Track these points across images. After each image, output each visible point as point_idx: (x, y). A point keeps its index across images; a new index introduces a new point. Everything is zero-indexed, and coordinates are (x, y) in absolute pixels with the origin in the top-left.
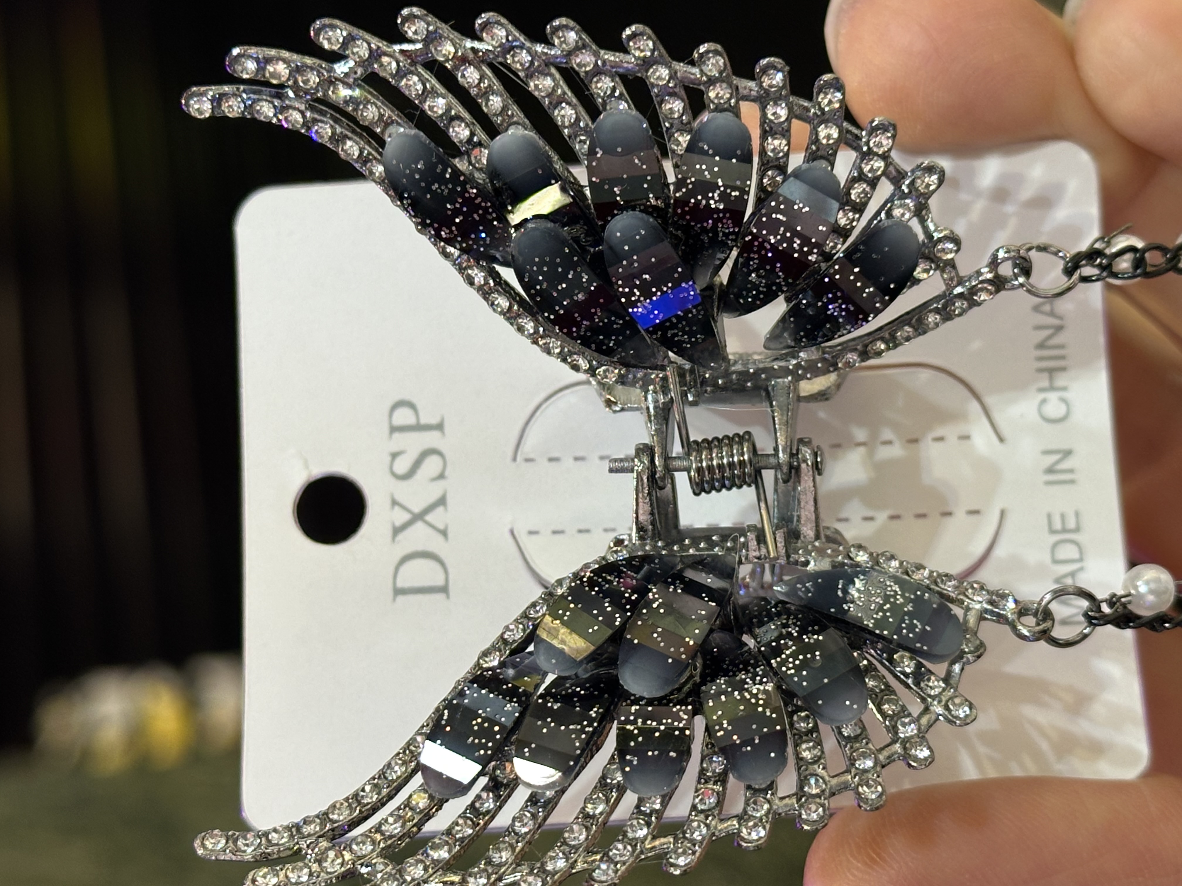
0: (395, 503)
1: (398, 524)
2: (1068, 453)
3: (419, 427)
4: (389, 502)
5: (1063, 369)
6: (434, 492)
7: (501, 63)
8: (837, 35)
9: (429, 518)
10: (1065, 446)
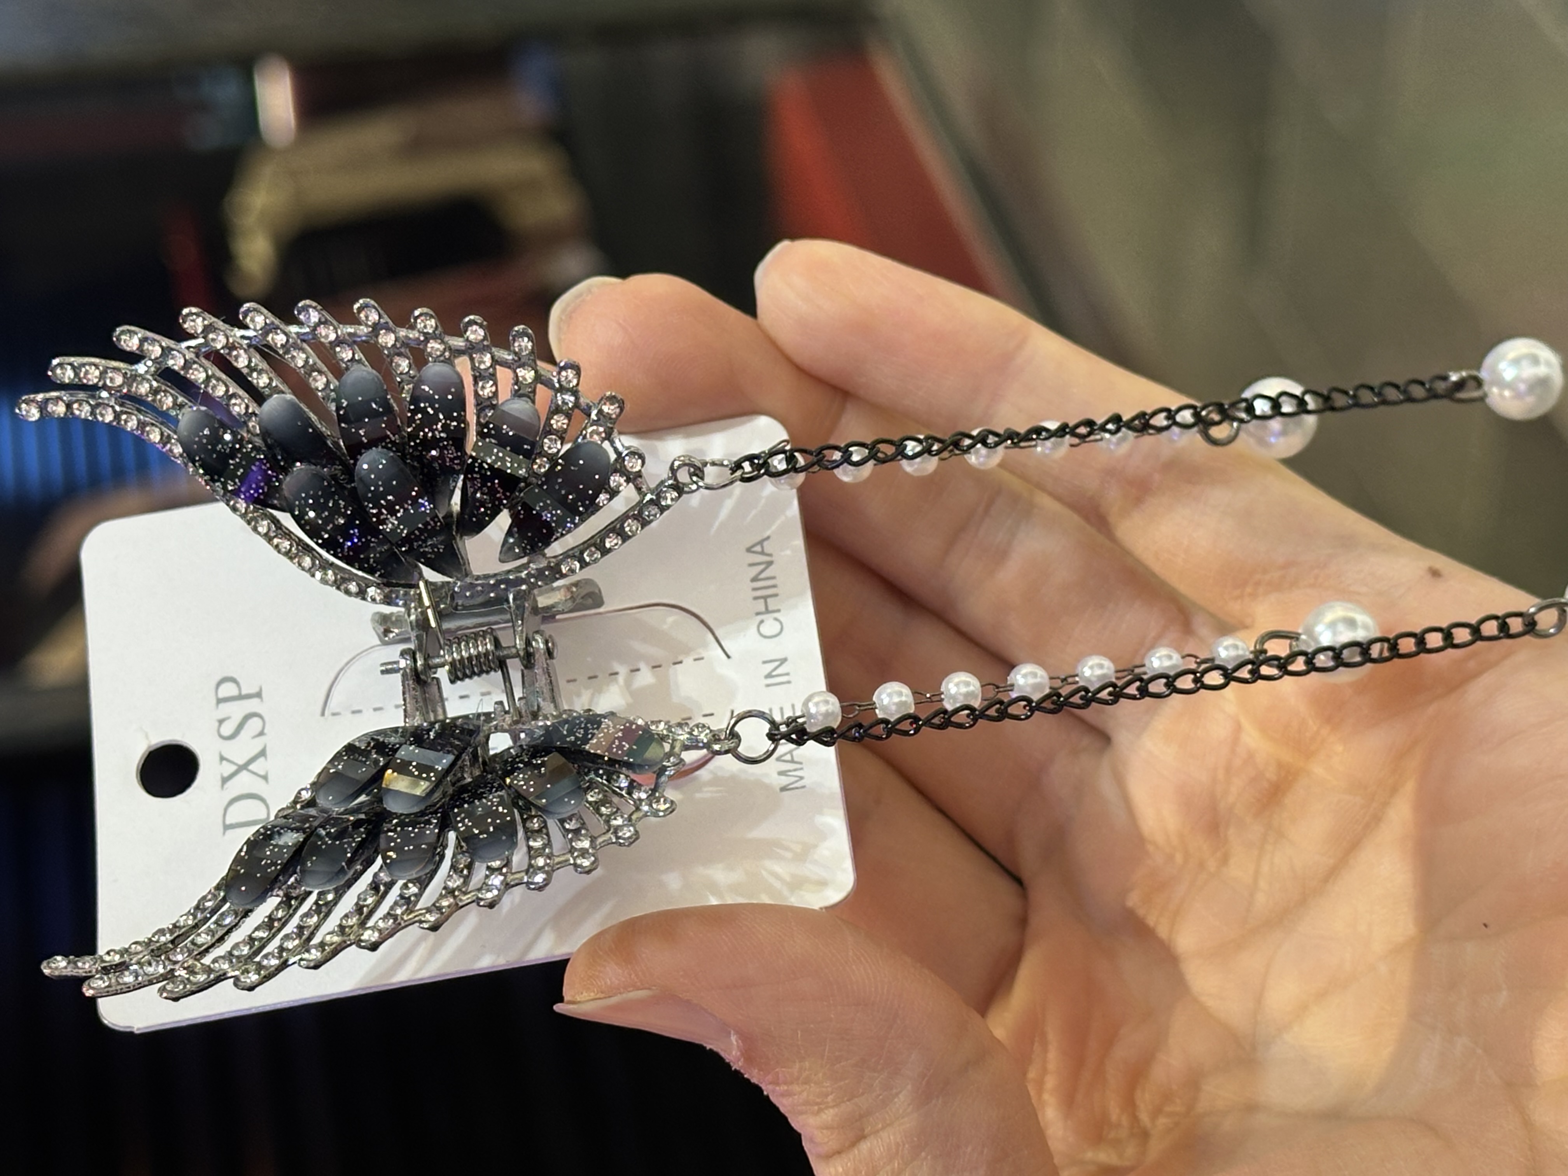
0: (222, 758)
1: (226, 775)
2: (783, 661)
3: (241, 697)
4: (218, 758)
5: (776, 595)
6: (255, 747)
7: (263, 346)
8: (560, 340)
9: (251, 767)
10: (782, 657)
